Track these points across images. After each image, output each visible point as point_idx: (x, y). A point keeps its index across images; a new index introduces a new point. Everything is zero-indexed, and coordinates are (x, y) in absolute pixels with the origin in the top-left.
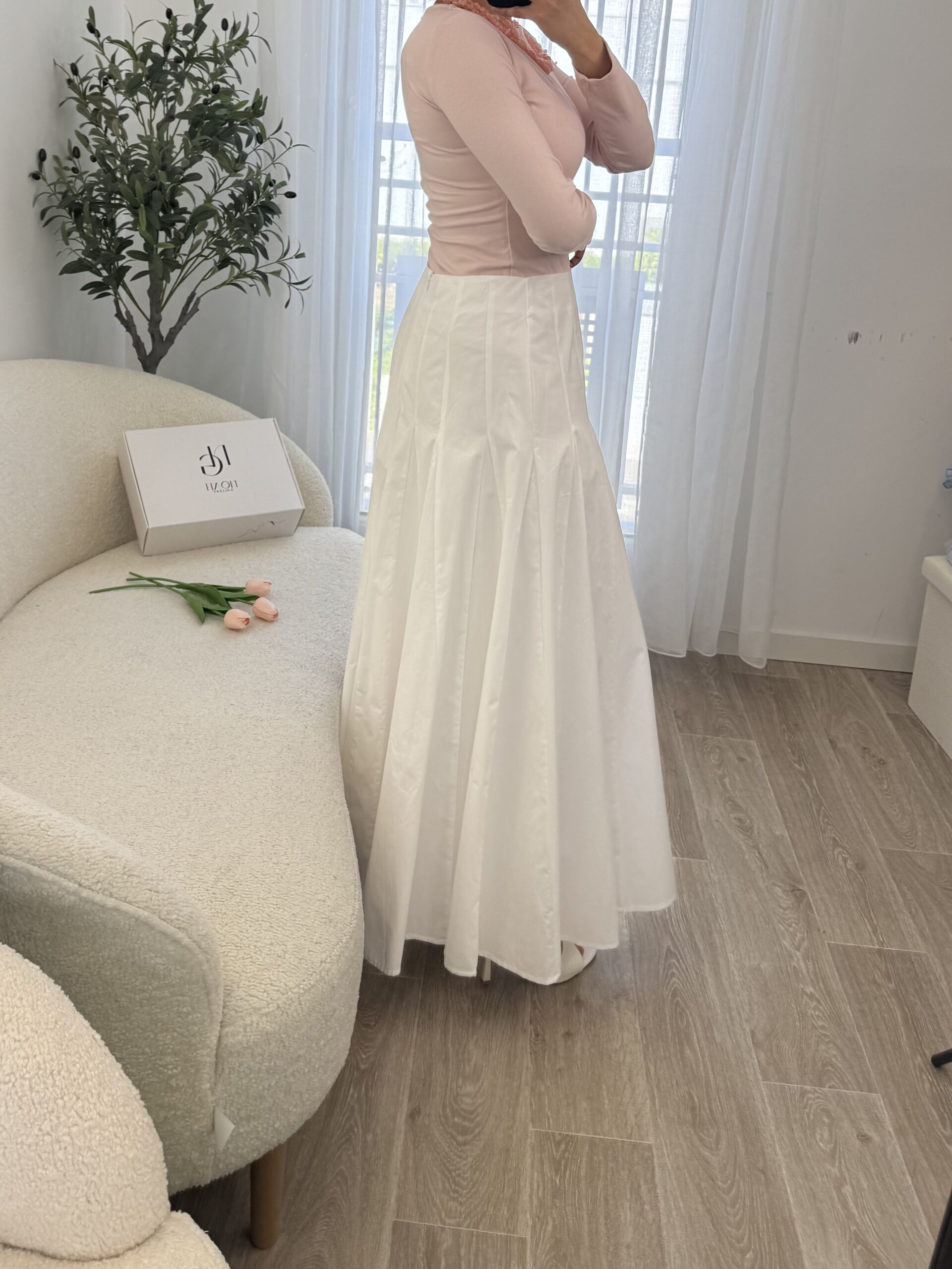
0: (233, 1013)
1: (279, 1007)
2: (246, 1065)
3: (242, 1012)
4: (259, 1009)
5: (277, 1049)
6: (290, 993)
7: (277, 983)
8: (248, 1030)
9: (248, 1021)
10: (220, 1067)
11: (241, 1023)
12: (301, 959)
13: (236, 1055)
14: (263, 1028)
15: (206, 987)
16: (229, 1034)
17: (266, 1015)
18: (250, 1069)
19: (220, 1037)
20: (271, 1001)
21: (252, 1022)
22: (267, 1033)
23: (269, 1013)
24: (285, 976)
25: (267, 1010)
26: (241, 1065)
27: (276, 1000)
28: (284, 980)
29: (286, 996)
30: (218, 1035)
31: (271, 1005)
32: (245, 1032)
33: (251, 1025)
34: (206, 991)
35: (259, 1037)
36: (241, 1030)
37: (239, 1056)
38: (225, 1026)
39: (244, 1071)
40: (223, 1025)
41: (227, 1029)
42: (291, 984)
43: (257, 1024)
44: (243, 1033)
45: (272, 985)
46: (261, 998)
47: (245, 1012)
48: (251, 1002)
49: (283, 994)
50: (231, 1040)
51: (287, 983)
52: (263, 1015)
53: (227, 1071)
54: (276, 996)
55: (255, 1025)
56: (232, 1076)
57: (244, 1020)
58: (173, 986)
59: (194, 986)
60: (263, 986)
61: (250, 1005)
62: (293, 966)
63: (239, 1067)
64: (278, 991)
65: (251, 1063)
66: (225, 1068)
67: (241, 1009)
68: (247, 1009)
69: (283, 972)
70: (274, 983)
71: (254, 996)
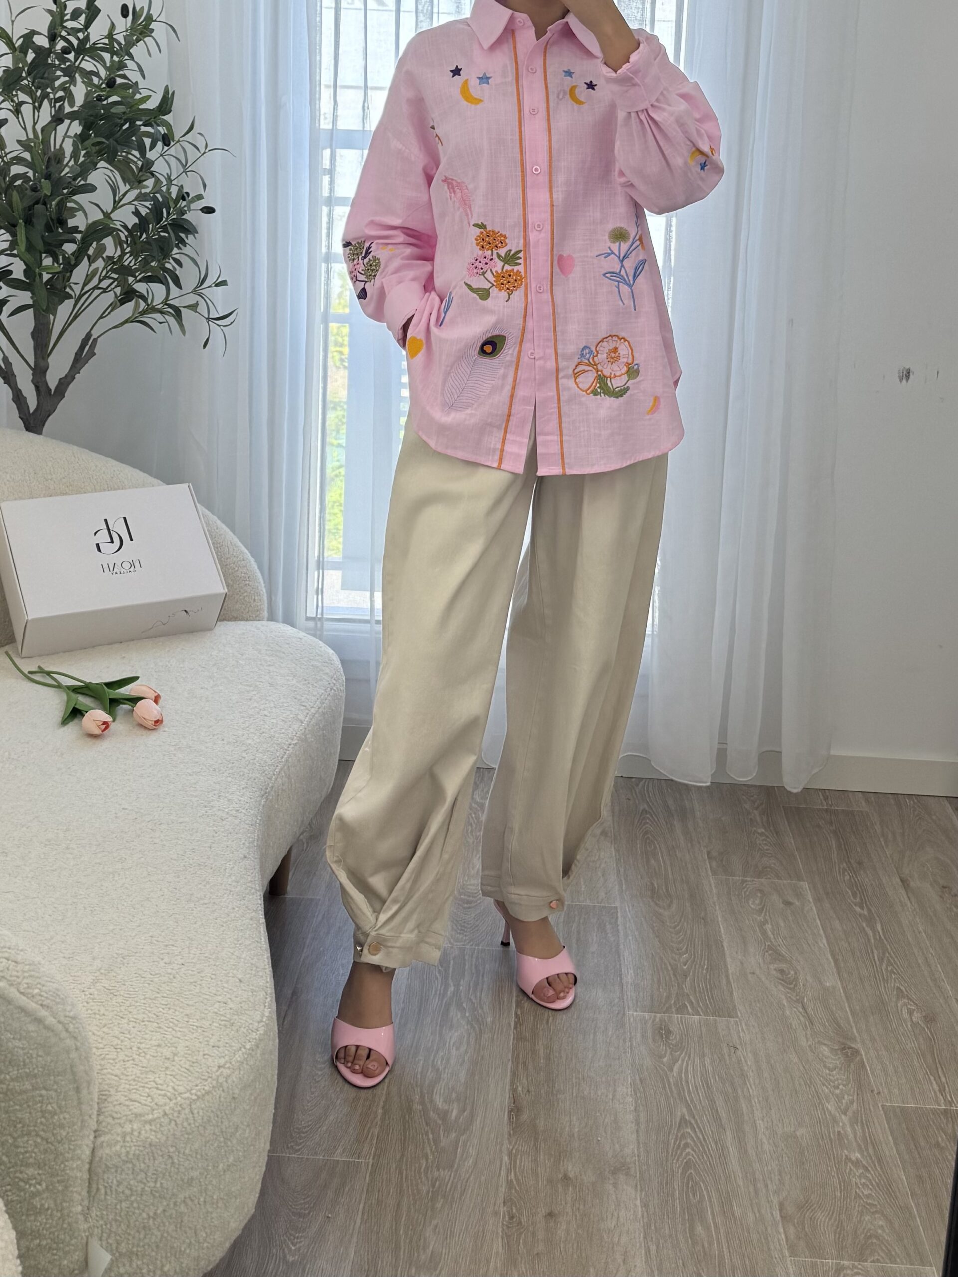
0: (110, 1120)
1: (165, 1114)
2: (125, 1183)
3: (120, 1118)
4: (141, 1115)
5: (163, 1166)
6: (179, 1099)
7: (164, 1087)
8: (128, 1139)
9: (128, 1127)
10: (94, 1186)
11: (119, 1130)
12: (193, 1062)
13: (113, 1170)
14: (147, 1138)
15: (75, 1081)
16: (105, 1144)
17: (150, 1122)
18: (131, 1189)
19: (93, 1150)
20: (155, 1107)
21: (133, 1130)
22: (150, 1145)
23: (154, 1120)
24: (174, 1080)
25: (150, 1117)
26: (119, 1183)
27: (161, 1106)
28: (171, 1084)
29: (174, 1101)
30: (92, 1146)
31: (155, 1112)
32: (124, 1142)
33: (132, 1134)
34: (75, 1086)
35: (141, 1148)
36: (119, 1139)
37: (116, 1171)
38: (100, 1136)
39: (123, 1192)
40: (97, 1133)
41: (102, 1139)
42: (181, 1089)
43: (139, 1133)
44: (121, 1144)
45: (157, 1089)
46: (143, 1102)
47: (124, 1118)
48: (131, 1107)
49: (170, 1100)
50: (107, 1151)
51: (176, 1088)
52: (146, 1122)
53: (103, 1191)
54: (161, 1101)
55: (136, 1134)
56: (108, 1197)
57: (123, 1127)
58: (35, 1076)
59: (60, 1078)
60: (147, 1090)
61: (130, 1110)
62: (183, 1070)
63: (118, 1186)
64: (165, 1095)
65: (132, 1182)
66: (101, 1187)
67: (119, 1116)
68: (126, 1116)
69: (171, 1075)
70: (160, 1087)
71: (135, 1101)
